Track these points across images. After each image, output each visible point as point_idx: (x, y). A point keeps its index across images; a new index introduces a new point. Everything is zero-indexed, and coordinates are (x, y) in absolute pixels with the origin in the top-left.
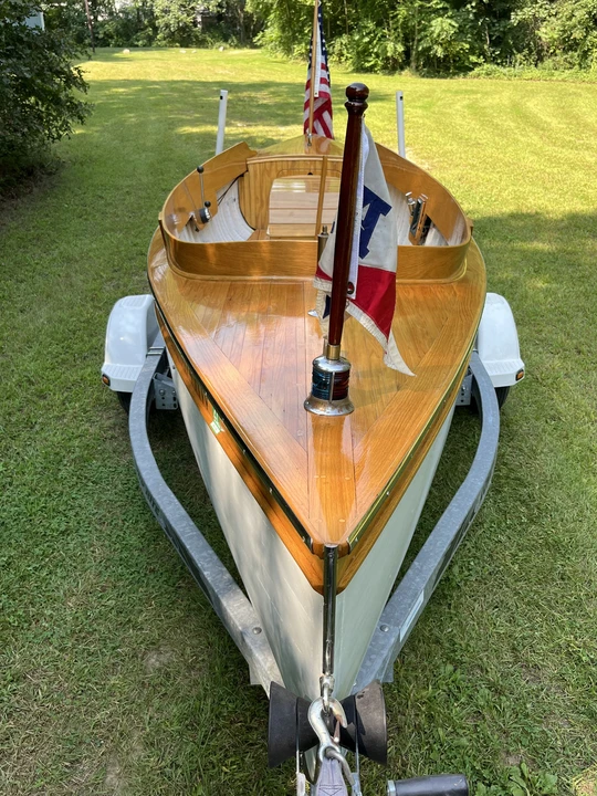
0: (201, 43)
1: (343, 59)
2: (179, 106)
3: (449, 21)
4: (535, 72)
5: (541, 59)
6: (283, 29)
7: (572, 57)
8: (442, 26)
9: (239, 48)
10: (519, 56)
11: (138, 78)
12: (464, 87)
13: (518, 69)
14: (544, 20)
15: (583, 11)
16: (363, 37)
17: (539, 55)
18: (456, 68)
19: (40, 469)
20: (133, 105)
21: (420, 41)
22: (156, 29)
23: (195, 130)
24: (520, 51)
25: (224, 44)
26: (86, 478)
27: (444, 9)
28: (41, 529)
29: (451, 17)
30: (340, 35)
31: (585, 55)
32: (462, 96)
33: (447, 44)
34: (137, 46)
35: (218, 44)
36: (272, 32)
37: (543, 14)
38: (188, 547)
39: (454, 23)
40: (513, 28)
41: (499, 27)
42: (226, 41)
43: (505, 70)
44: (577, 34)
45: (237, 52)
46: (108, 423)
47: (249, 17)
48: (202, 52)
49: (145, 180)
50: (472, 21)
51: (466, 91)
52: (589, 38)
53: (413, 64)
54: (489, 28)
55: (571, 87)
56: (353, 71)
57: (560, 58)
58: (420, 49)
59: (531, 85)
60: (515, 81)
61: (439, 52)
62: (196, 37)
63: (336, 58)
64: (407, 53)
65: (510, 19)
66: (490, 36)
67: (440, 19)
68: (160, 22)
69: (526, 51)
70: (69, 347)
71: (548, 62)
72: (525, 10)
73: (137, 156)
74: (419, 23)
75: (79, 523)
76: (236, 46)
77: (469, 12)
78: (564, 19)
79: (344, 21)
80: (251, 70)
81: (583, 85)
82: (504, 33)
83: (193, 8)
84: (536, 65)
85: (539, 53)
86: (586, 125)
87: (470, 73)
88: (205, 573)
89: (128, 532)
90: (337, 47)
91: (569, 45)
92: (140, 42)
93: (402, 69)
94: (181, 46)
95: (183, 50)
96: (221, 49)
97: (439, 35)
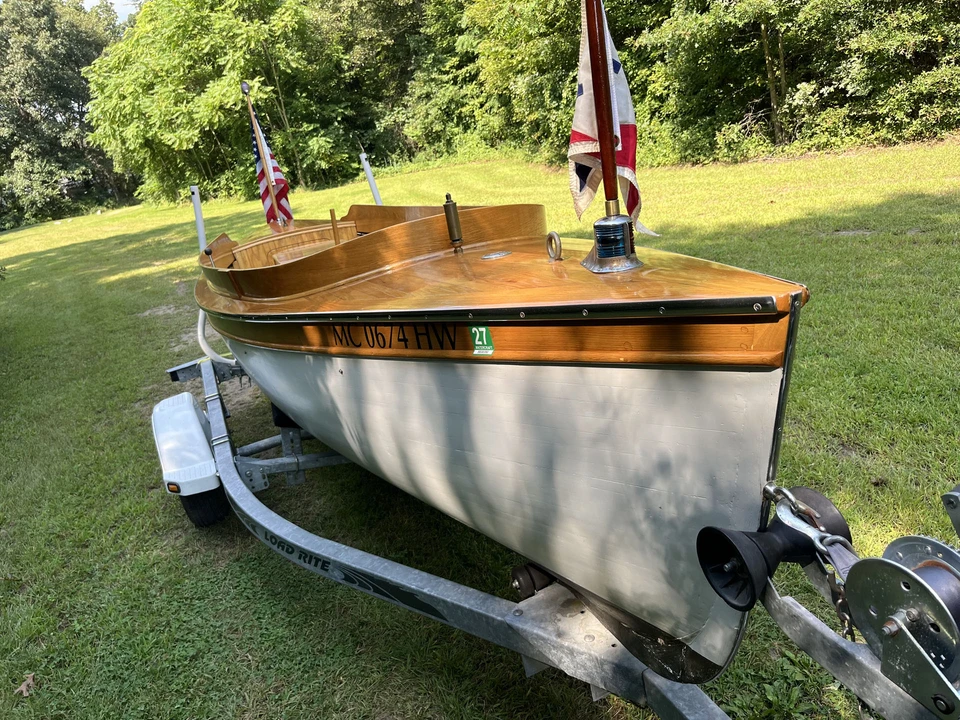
0: (75, 212)
1: (232, 192)
2: (80, 265)
3: (324, 139)
4: (412, 166)
5: (411, 155)
6: (161, 179)
7: (439, 147)
8: (318, 144)
9: (117, 208)
10: (393, 156)
11: (21, 253)
12: (357, 190)
13: (396, 167)
14: (404, 123)
15: (436, 109)
16: (248, 168)
17: (410, 152)
18: (344, 176)
19: (127, 611)
20: (30, 275)
21: (302, 160)
22: (21, 209)
23: (113, 278)
24: (393, 152)
25: (101, 208)
26: (186, 599)
27: (315, 130)
28: (166, 664)
29: (324, 136)
30: (222, 171)
31: (449, 143)
32: (360, 195)
33: (327, 157)
34: (5, 230)
35: (93, 209)
36: (150, 184)
37: (401, 118)
38: (389, 578)
39: (328, 140)
40: (380, 136)
41: (369, 135)
42: (101, 204)
43: (387, 169)
44: (437, 127)
45: (117, 212)
46: (182, 541)
47: (120, 178)
48: (79, 220)
49: (84, 330)
50: (343, 135)
51: (361, 192)
52: (448, 129)
53: (302, 182)
54: (360, 139)
55: (449, 171)
56: (247, 200)
57: (430, 150)
58: (305, 166)
59: (414, 176)
60: (399, 176)
61: (324, 165)
62: (68, 207)
63: (225, 193)
64: (292, 174)
65: (375, 127)
66: (363, 145)
67: (315, 139)
68: (24, 202)
69: (398, 151)
70: (87, 491)
71: (421, 155)
72: (386, 118)
73: (62, 313)
74: (297, 146)
75: (207, 641)
76: (114, 207)
77: (338, 129)
78: (422, 118)
79: (223, 160)
80: (142, 221)
81: (456, 167)
82: (374, 139)
83: (56, 182)
84: (411, 161)
85: (409, 150)
86: (479, 191)
87: (357, 178)
88: (425, 591)
89: (269, 627)
90: (223, 182)
91: (432, 137)
92: (7, 225)
93: (293, 188)
94: (54, 219)
95: (58, 223)
96: (99, 212)
97: (319, 153)
